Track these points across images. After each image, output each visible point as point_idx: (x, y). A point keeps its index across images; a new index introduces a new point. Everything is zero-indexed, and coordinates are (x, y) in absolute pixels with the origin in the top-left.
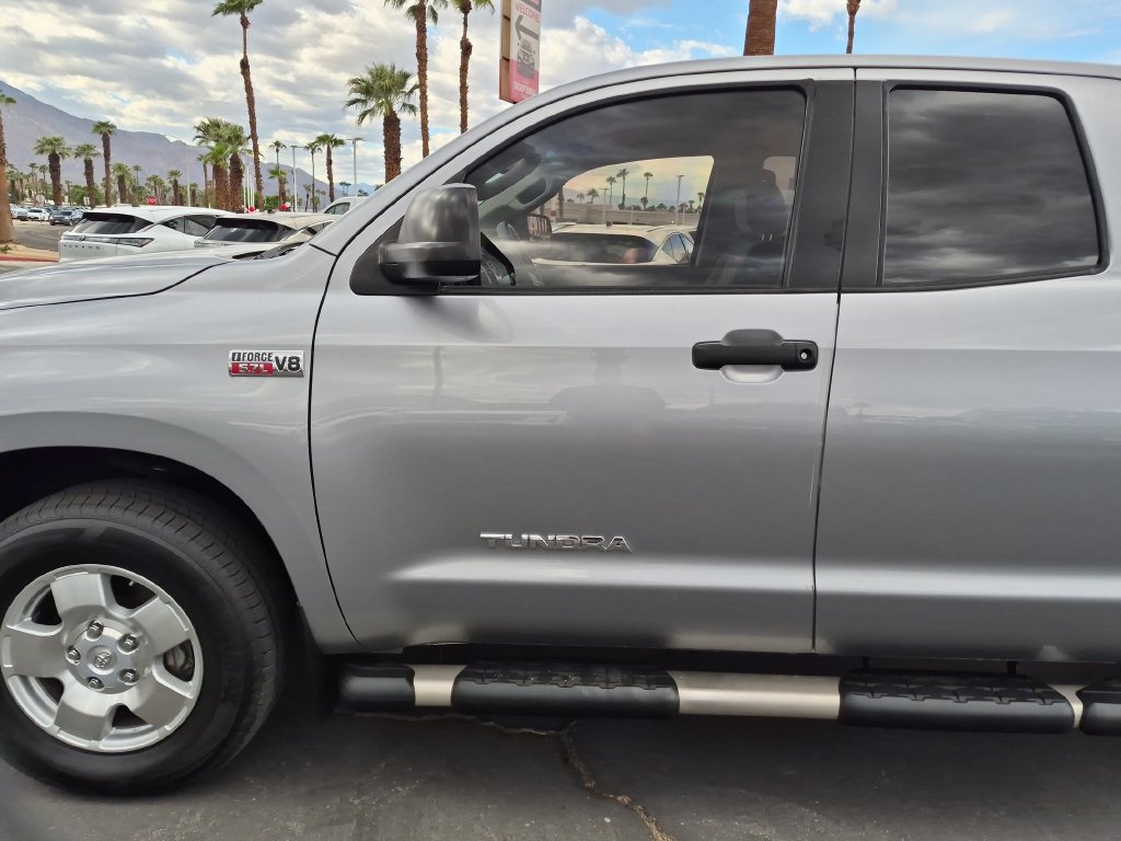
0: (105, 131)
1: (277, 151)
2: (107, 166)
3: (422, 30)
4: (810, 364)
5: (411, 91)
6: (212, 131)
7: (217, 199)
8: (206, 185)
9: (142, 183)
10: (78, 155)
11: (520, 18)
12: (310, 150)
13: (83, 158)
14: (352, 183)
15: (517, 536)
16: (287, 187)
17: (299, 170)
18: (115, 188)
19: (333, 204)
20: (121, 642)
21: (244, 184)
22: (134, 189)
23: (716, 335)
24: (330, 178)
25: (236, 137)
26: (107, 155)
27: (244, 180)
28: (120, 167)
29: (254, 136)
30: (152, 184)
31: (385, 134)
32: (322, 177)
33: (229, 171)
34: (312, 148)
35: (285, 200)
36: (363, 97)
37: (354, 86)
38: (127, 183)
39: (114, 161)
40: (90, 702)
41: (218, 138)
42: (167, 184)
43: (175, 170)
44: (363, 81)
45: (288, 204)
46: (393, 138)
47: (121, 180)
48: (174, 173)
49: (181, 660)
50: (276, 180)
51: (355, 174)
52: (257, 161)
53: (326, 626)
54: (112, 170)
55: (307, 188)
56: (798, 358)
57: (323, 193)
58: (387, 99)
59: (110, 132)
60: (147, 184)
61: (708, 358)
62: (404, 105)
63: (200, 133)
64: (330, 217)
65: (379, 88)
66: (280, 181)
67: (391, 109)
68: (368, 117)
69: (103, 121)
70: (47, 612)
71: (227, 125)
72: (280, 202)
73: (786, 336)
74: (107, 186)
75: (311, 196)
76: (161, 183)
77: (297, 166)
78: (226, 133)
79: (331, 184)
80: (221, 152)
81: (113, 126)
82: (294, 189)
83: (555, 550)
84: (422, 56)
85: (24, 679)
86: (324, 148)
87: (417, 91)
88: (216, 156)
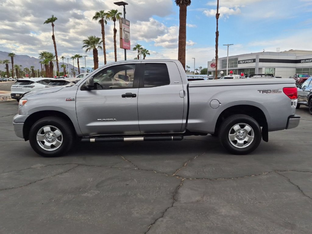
0: (12, 55)
1: (63, 59)
2: (13, 66)
3: (103, 26)
4: (135, 96)
5: (100, 43)
6: (44, 55)
7: (46, 74)
8: (42, 70)
9: (22, 70)
10: (4, 63)
11: (124, 28)
12: (72, 59)
13: (5, 63)
14: (85, 67)
15: (102, 119)
16: (66, 69)
17: (69, 64)
18: (15, 71)
19: (79, 75)
20: (52, 136)
21: (54, 69)
22: (20, 72)
23: (124, 93)
24: (79, 67)
25: (51, 56)
26: (12, 62)
27: (54, 68)
28: (16, 66)
29: (56, 56)
30: (26, 70)
31: (94, 55)
32: (76, 66)
33: (49, 66)
34: (73, 58)
35: (66, 74)
36: (87, 45)
37: (85, 42)
38: (18, 70)
39: (14, 64)
40: (48, 144)
41: (46, 57)
42: (30, 70)
43: (32, 66)
44: (87, 41)
45: (67, 75)
46: (96, 55)
47: (17, 70)
48: (32, 67)
49: (60, 138)
50: (63, 68)
51: (85, 65)
52: (57, 63)
53: (78, 132)
54: (14, 67)
55: (72, 70)
56: (134, 96)
57: (77, 71)
58: (94, 45)
59: (13, 56)
60: (24, 70)
61: (124, 96)
62: (99, 46)
63: (41, 56)
64: (78, 79)
65: (91, 42)
66: (64, 68)
67: (95, 48)
68: (88, 50)
69: (12, 53)
70: (43, 132)
71: (48, 53)
72: (64, 74)
73: (132, 93)
74: (12, 71)
75: (73, 72)
76: (28, 70)
77: (69, 63)
78: (48, 56)
79: (79, 68)
80: (47, 61)
81: (14, 54)
82: (68, 70)
83: (107, 121)
84: (103, 33)
85: (39, 141)
86: (77, 58)
87: (102, 43)
88: (45, 62)
